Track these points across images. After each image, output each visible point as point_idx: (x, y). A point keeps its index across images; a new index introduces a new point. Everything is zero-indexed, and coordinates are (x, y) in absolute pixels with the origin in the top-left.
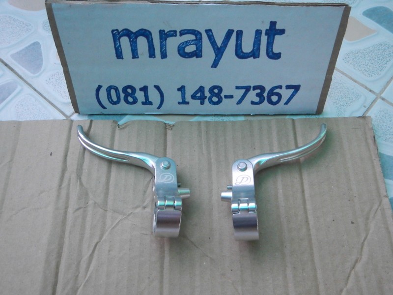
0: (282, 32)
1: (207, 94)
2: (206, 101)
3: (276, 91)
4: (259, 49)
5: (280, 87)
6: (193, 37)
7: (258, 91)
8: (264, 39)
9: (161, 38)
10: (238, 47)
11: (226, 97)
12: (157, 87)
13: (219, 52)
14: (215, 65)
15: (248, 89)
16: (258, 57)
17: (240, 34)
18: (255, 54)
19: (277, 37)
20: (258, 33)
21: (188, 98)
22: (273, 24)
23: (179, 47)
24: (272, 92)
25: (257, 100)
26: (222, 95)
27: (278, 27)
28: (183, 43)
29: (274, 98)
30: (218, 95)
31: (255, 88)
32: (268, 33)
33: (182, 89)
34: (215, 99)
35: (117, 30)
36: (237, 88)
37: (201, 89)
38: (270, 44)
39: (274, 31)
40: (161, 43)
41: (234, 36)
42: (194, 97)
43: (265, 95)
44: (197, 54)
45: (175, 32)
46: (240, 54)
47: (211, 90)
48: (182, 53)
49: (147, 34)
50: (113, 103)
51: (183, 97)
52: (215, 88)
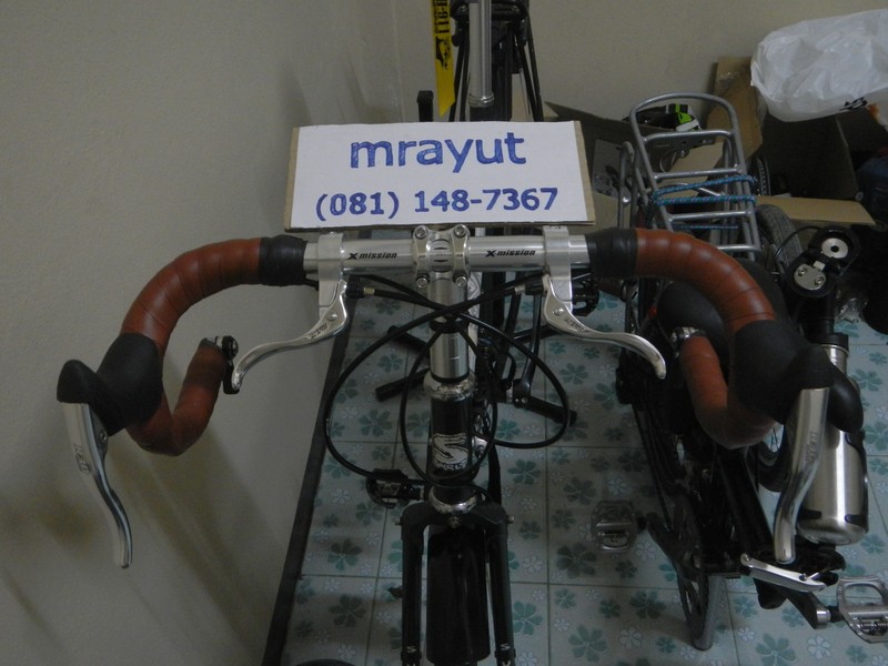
0: (521, 141)
1: (450, 199)
2: (450, 207)
4: (501, 154)
5: (534, 190)
6: (433, 146)
7: (510, 195)
8: (505, 147)
9: (400, 148)
11: (473, 202)
12: (392, 194)
13: (460, 159)
14: (457, 169)
15: (497, 193)
16: (502, 161)
17: (479, 143)
18: (498, 159)
19: (517, 145)
20: (498, 142)
21: (427, 204)
22: (511, 135)
23: (418, 155)
24: (526, 196)
25: (511, 204)
26: (468, 199)
27: (516, 137)
28: (422, 152)
30: (463, 200)
31: (505, 191)
32: (506, 141)
33: (420, 195)
34: (460, 205)
35: (357, 143)
36: (485, 191)
37: (443, 194)
38: (512, 151)
39: (512, 140)
40: (400, 152)
41: (474, 145)
42: (434, 203)
43: (519, 198)
44: (438, 160)
45: (415, 143)
46: (482, 159)
47: (455, 195)
48: (421, 159)
49: (386, 145)
50: (335, 213)
51: (422, 203)
52: (458, 192)
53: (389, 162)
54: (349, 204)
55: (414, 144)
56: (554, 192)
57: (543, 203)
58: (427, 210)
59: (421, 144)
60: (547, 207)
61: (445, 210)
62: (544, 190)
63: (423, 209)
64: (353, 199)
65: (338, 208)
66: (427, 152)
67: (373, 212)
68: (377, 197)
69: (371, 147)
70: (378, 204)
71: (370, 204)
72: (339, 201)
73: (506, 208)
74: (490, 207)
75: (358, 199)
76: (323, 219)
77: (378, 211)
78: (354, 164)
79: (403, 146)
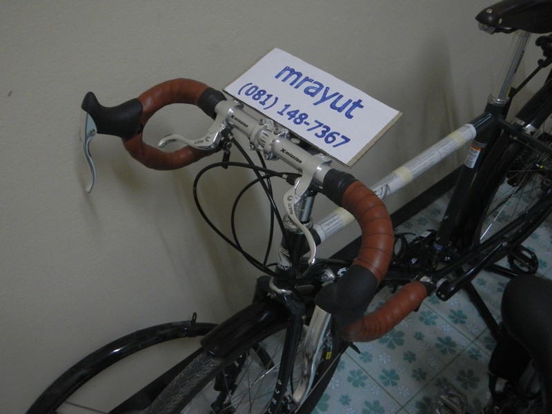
0: (362, 107)
1: (297, 116)
2: (293, 119)
3: (335, 135)
4: (344, 108)
5: (339, 134)
6: (318, 86)
7: (325, 129)
8: (350, 105)
10: (335, 102)
11: (306, 123)
12: (277, 99)
13: (324, 99)
14: (315, 104)
15: (321, 125)
16: (341, 112)
17: (341, 96)
18: (340, 110)
19: (357, 108)
20: (350, 101)
21: (285, 113)
22: (360, 101)
24: (331, 135)
25: (320, 134)
26: (304, 121)
27: (361, 104)
28: (311, 87)
29: (330, 139)
30: (302, 120)
31: (325, 127)
32: (354, 103)
33: (287, 106)
34: (298, 121)
35: (289, 67)
36: (316, 121)
37: (297, 112)
38: (351, 109)
39: (358, 104)
40: (302, 81)
41: (338, 96)
42: (289, 113)
43: (327, 134)
44: (312, 95)
45: (313, 80)
46: (333, 105)
47: (301, 115)
48: (306, 91)
49: (299, 75)
50: (247, 94)
51: (283, 111)
52: (305, 114)
53: (292, 84)
54: (256, 93)
55: (311, 81)
56: (347, 140)
57: (334, 143)
58: (282, 115)
59: (315, 83)
60: (334, 146)
61: (289, 119)
62: (343, 137)
63: (281, 113)
64: (260, 91)
65: (250, 92)
66: (313, 88)
67: (261, 103)
68: (269, 96)
69: (292, 72)
70: (266, 100)
71: (263, 98)
72: (254, 89)
73: (316, 135)
74: (309, 130)
75: (262, 93)
76: (239, 93)
77: (263, 103)
78: (277, 77)
79: (307, 79)
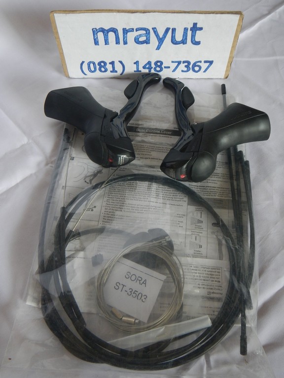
0: (201, 29)
1: (153, 66)
3: (198, 64)
6: (144, 32)
7: (186, 64)
8: (189, 33)
9: (124, 33)
10: (173, 37)
12: (121, 62)
16: (186, 44)
18: (184, 42)
23: (135, 38)
28: (138, 36)
29: (197, 69)
35: (96, 29)
36: (173, 62)
53: (118, 42)
54: (98, 67)
55: (132, 30)
56: (211, 62)
